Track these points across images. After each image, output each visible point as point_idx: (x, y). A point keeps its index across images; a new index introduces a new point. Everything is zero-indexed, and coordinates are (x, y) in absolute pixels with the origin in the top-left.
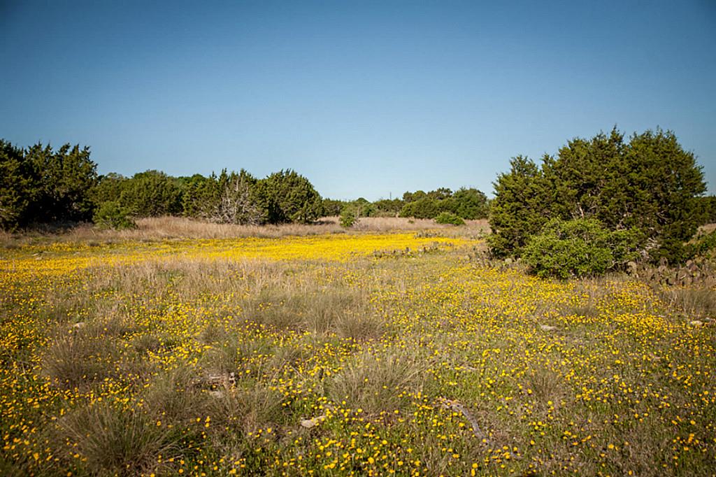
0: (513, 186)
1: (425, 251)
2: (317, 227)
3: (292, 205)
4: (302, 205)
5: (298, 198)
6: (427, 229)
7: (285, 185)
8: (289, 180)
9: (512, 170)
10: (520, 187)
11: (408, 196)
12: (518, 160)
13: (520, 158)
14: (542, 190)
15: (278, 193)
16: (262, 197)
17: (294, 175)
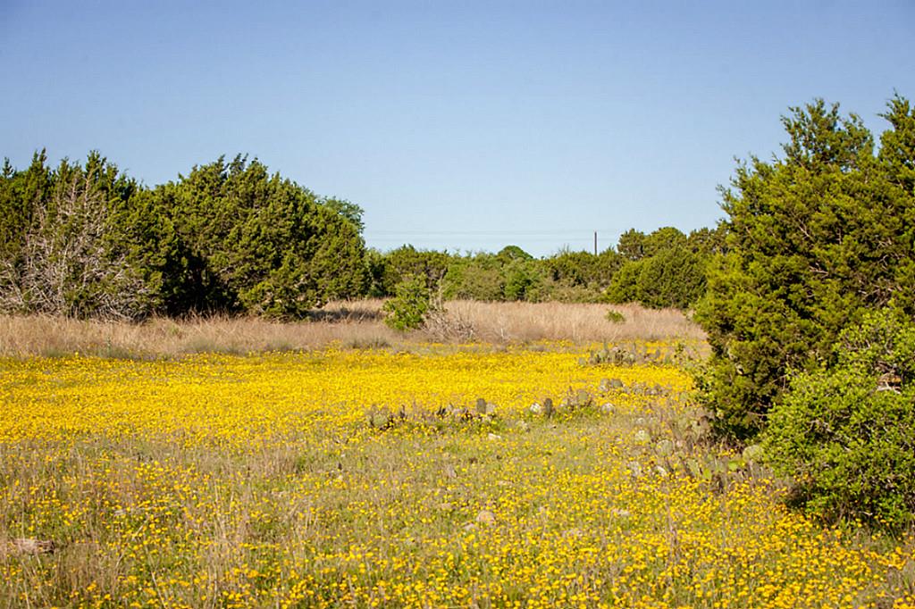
0: (779, 201)
1: (550, 411)
2: (322, 328)
3: (245, 260)
4: (277, 263)
5: (264, 240)
6: (653, 340)
7: (228, 203)
8: (241, 189)
9: (788, 150)
10: (801, 205)
11: (633, 243)
12: (810, 117)
13: (817, 112)
14: (867, 215)
15: (206, 224)
16: (148, 234)
17: (258, 174)
